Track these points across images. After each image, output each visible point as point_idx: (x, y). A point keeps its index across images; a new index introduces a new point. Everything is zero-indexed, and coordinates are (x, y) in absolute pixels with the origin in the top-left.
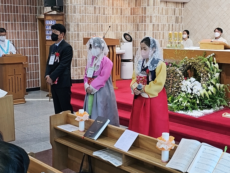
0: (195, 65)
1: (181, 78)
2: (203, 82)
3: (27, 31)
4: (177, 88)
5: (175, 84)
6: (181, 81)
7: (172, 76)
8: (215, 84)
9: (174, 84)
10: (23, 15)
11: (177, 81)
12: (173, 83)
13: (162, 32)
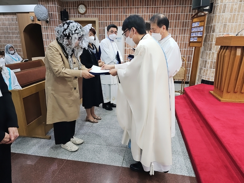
3: (185, 35)
10: (183, 22)
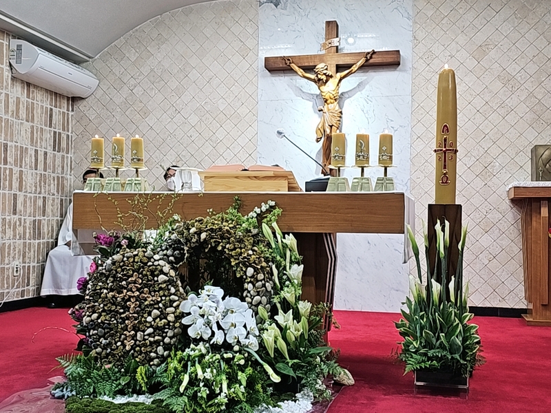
0: (222, 237)
1: (173, 290)
2: (258, 298)
4: (156, 328)
5: (150, 314)
6: (175, 301)
7: (135, 282)
8: (296, 304)
9: (145, 315)
11: (158, 303)
12: (143, 310)
13: (16, 170)
